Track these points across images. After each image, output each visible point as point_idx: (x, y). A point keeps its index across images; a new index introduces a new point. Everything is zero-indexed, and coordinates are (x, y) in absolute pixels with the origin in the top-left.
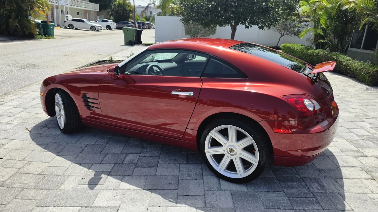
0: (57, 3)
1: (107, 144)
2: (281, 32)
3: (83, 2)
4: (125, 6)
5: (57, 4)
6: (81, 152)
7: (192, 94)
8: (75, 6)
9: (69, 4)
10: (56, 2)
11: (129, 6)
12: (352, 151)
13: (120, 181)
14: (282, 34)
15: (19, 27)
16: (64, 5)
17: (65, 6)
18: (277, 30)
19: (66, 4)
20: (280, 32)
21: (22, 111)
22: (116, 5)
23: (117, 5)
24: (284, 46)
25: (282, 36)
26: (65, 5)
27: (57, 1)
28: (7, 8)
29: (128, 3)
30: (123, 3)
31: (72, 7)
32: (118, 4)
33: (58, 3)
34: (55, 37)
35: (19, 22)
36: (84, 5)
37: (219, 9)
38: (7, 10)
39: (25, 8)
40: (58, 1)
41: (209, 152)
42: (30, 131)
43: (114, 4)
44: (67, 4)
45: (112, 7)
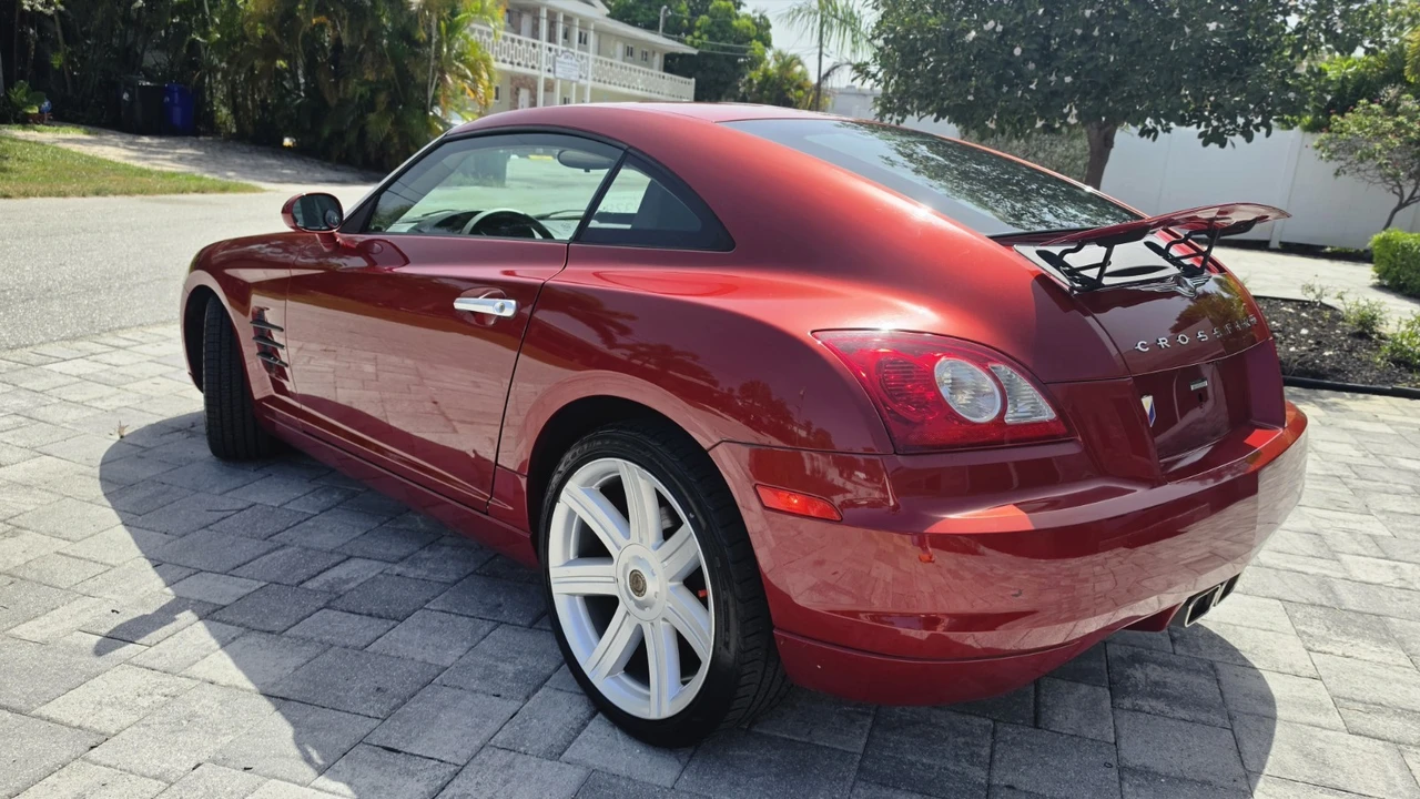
0: (549, 71)
1: (321, 512)
2: (1400, 187)
3: (639, 71)
4: (786, 87)
5: (551, 76)
6: (206, 527)
7: (508, 308)
8: (610, 83)
9: (590, 77)
10: (547, 68)
11: (799, 87)
12: (1400, 715)
13: (218, 646)
14: (1406, 198)
15: (396, 140)
16: (573, 78)
17: (577, 82)
18: (1384, 178)
19: (581, 77)
20: (1397, 190)
21: (161, 375)
22: (755, 82)
23: (758, 84)
24: (1385, 242)
25: (1401, 206)
26: (577, 79)
27: (550, 66)
28: (366, 77)
29: (800, 74)
30: (781, 77)
31: (601, 85)
32: (760, 78)
33: (554, 72)
34: (507, 183)
35: (398, 122)
36: (644, 82)
37: (1017, 51)
38: (367, 82)
39: (420, 78)
40: (554, 66)
41: (569, 580)
42: (122, 437)
43: (747, 77)
44: (584, 75)
45: (739, 88)
